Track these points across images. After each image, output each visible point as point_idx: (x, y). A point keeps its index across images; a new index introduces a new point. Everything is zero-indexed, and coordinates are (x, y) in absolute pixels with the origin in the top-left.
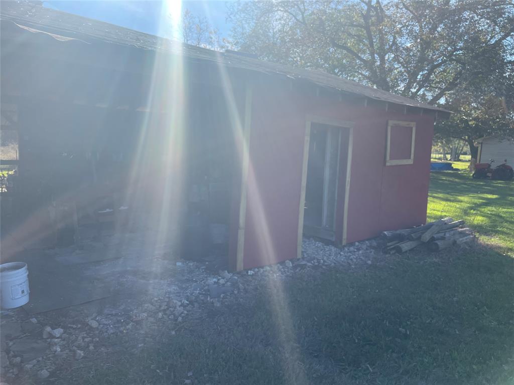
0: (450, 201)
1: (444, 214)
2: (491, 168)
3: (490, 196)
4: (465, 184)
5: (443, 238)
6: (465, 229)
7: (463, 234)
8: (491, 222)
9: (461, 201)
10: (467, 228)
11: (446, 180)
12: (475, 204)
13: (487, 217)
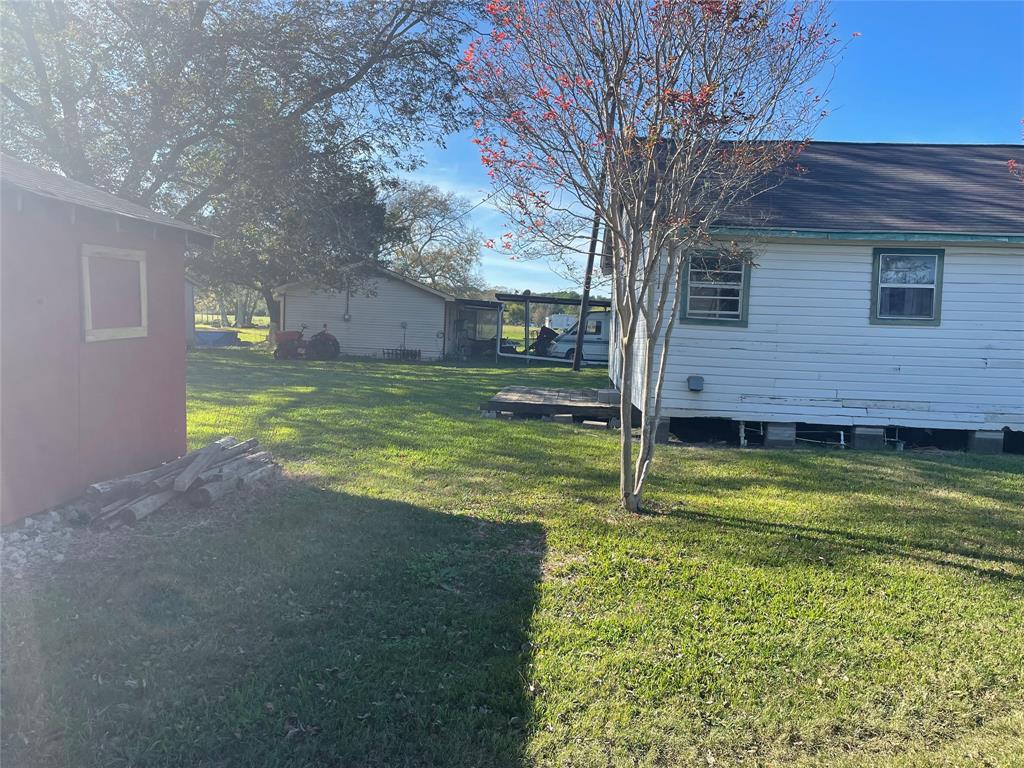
0: (233, 404)
1: (220, 431)
2: (304, 339)
3: (302, 390)
4: (261, 370)
5: (218, 478)
6: (258, 454)
7: (254, 464)
8: (304, 436)
9: (254, 403)
10: (263, 453)
11: (226, 365)
12: (277, 405)
13: (297, 427)
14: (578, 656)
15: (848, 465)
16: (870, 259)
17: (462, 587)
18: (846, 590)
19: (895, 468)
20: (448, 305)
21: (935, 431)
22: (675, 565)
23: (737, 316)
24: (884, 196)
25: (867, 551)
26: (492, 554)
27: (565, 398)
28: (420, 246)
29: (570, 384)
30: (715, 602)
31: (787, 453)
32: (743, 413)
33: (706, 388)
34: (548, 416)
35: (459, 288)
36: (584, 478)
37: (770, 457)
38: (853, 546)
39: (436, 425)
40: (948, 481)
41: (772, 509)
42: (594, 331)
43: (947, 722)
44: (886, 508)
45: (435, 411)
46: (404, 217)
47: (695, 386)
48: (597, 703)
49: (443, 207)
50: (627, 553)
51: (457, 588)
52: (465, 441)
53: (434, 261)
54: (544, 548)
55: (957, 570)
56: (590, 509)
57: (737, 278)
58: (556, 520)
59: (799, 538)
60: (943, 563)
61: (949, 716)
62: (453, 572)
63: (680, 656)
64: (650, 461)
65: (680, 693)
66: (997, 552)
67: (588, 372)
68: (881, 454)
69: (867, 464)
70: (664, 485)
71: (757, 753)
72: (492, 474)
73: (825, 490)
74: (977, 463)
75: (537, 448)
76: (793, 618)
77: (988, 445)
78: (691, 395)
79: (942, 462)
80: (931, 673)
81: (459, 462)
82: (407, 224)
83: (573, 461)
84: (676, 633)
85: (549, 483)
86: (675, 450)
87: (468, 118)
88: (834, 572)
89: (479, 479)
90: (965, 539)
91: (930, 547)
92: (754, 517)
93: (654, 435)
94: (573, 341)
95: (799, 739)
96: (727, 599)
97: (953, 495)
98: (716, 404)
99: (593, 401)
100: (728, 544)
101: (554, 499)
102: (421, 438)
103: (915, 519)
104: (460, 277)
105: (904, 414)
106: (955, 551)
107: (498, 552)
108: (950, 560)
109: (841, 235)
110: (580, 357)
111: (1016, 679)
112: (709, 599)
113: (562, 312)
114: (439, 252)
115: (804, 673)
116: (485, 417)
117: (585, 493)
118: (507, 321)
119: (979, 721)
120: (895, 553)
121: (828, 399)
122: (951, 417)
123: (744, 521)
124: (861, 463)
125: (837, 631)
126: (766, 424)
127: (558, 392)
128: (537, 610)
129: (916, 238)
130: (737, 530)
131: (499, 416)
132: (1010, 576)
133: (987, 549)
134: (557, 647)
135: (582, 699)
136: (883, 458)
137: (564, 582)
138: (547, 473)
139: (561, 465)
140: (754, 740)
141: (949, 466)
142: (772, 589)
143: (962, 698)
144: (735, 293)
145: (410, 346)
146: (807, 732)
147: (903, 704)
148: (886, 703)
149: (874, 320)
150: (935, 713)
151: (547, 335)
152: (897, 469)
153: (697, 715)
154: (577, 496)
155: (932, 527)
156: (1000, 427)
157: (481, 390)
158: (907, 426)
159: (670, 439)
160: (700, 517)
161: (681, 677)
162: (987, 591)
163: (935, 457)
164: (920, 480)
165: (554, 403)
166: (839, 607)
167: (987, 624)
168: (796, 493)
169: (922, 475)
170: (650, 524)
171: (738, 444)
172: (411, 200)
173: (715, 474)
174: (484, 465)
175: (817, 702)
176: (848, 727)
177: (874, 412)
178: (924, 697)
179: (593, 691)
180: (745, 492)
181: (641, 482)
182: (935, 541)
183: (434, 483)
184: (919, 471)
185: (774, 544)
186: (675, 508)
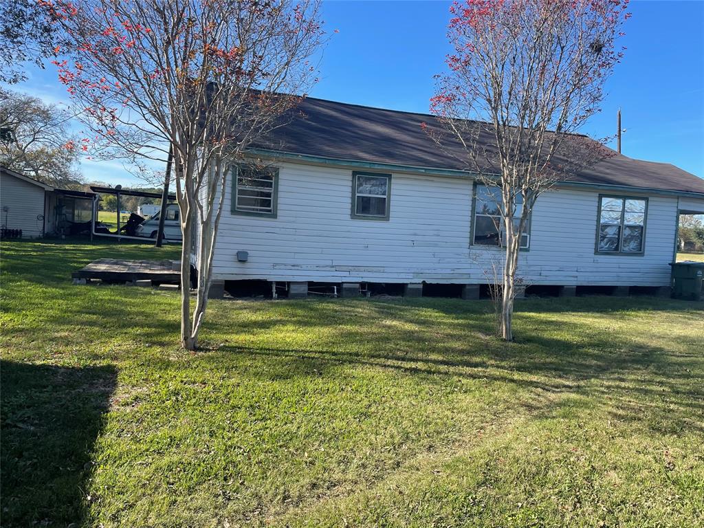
14: (132, 466)
15: (337, 308)
16: (351, 178)
17: (36, 424)
18: (328, 390)
19: (363, 308)
20: (48, 195)
21: (387, 284)
22: (217, 386)
23: (270, 211)
24: (358, 139)
25: (343, 362)
26: (68, 394)
27: (146, 268)
28: (24, 145)
29: (152, 257)
30: (243, 409)
31: (301, 302)
32: (274, 276)
33: (249, 259)
34: (131, 281)
35: (60, 181)
36: (155, 327)
37: (291, 305)
38: (335, 360)
39: (29, 292)
40: (392, 314)
41: (288, 340)
42: (174, 217)
43: (380, 468)
44: (357, 333)
45: (30, 280)
46: (10, 120)
47: (242, 258)
48: (145, 500)
49: (46, 115)
50: (182, 382)
51: (32, 425)
52: (54, 304)
53: (36, 158)
54: (115, 384)
55: (393, 369)
56: (157, 350)
57: (270, 185)
58: (127, 362)
59: (303, 358)
60: (385, 366)
61: (382, 464)
62: (29, 412)
63: (213, 452)
64: (204, 313)
65: (209, 480)
66: (415, 356)
67: (167, 248)
68: (357, 300)
69: (348, 306)
70: (216, 329)
71: (260, 513)
72: (76, 330)
73: (322, 325)
74: (408, 303)
75: (119, 307)
76: (294, 413)
77: (415, 292)
78: (240, 265)
79: (390, 303)
80: (373, 437)
81: (46, 322)
82: (12, 126)
83: (147, 316)
84: (211, 436)
85: (126, 333)
86: (228, 303)
87: (65, 48)
88: (323, 378)
89: (63, 334)
90: (399, 350)
91: (379, 356)
92: (275, 347)
93: (207, 294)
94: (156, 225)
95: (289, 497)
96: (251, 406)
97: (394, 323)
98: (256, 271)
99: (168, 270)
100: (256, 367)
101: (128, 345)
102: (12, 303)
103: (372, 340)
104: (61, 172)
105: (371, 275)
106: (392, 358)
107: (73, 392)
108: (389, 363)
109: (332, 162)
110: (162, 236)
111: (420, 434)
112: (239, 408)
113: (151, 203)
114: (42, 151)
115: (297, 450)
116: (76, 284)
117: (155, 339)
118: (105, 208)
119: (398, 464)
120: (359, 362)
121: (327, 266)
122: (396, 276)
123: (269, 349)
124: (345, 306)
125: (320, 418)
126: (289, 283)
127: (141, 263)
128: (102, 435)
129: (376, 167)
130: (264, 356)
131: (89, 282)
132: (420, 370)
133: (410, 355)
134: (115, 462)
135: (131, 500)
136: (358, 302)
137: (128, 409)
138: (124, 326)
139: (137, 318)
140: (258, 504)
141: (393, 305)
142: (282, 395)
143: (389, 451)
144: (269, 195)
145: (12, 226)
146: (294, 492)
147: (355, 461)
148: (345, 461)
149: (353, 216)
150: (374, 464)
151: (135, 220)
152: (365, 309)
153: (220, 495)
154: (147, 342)
155: (381, 343)
156: (420, 281)
157: (74, 262)
158: (372, 281)
159: (225, 296)
160: (239, 350)
161: (211, 468)
162: (407, 381)
163: (387, 301)
164: (377, 315)
165: (137, 272)
166: (322, 402)
167: (405, 402)
168: (304, 328)
169: (378, 312)
170: (202, 358)
171: (271, 297)
172: (16, 107)
173: (253, 318)
174: (69, 323)
175: (303, 468)
176: (321, 483)
177: (353, 273)
178: (368, 454)
179: (140, 491)
180: (272, 330)
181: (196, 328)
182: (381, 353)
183: (22, 340)
184: (377, 309)
185: (287, 364)
186: (222, 345)
